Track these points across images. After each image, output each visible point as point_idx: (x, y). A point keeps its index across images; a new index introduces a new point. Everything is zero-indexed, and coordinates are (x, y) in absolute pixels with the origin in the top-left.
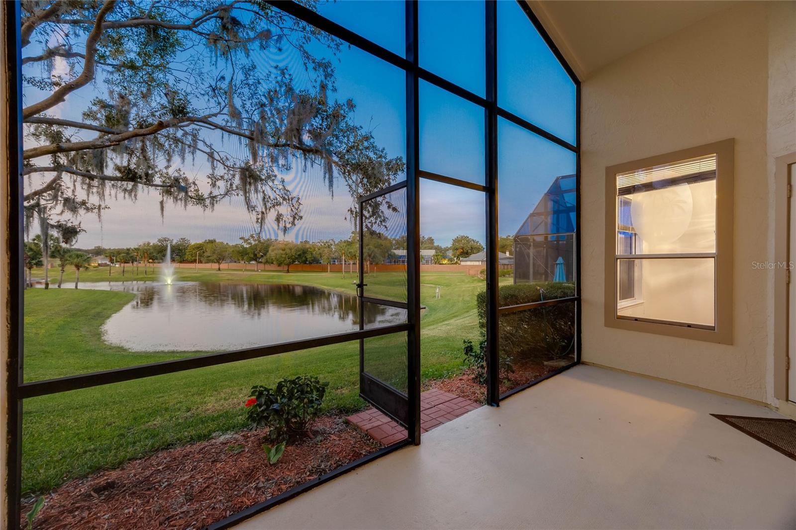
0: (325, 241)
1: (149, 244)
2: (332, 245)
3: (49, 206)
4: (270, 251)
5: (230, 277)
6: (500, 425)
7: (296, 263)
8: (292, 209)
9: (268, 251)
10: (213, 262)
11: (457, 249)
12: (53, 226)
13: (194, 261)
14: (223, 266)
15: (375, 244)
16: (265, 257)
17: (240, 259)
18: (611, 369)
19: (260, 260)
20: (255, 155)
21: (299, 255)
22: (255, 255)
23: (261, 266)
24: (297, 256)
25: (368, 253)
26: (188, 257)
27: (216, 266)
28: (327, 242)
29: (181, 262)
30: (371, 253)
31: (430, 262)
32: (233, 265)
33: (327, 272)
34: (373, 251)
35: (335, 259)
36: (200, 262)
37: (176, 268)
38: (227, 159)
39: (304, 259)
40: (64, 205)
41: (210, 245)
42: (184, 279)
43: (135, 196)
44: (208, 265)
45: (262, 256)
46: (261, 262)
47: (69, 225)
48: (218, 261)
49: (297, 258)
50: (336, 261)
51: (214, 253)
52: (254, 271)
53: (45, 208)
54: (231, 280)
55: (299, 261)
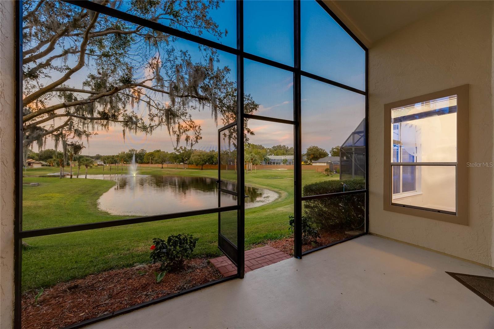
0: (224, 150)
1: (124, 152)
2: (228, 153)
3: (67, 134)
4: (191, 157)
5: (168, 172)
6: (297, 270)
7: (207, 164)
8: (195, 133)
9: (190, 157)
10: (159, 163)
11: (310, 155)
12: (69, 145)
13: (148, 163)
14: (165, 165)
15: (255, 152)
16: (188, 161)
17: (174, 161)
18: (388, 238)
19: (186, 162)
20: (173, 101)
21: (209, 159)
22: (183, 159)
23: (186, 166)
24: (207, 160)
25: (251, 158)
26: (145, 160)
27: (160, 166)
28: (225, 151)
29: (141, 163)
30: (253, 158)
31: (292, 163)
32: (170, 165)
33: (226, 169)
34: (254, 156)
35: (231, 161)
36: (152, 163)
37: (138, 167)
38: (159, 104)
39: (211, 161)
40: (75, 133)
41: (157, 153)
42: (143, 173)
43: (108, 128)
44: (156, 165)
45: (187, 160)
46: (186, 163)
47: (77, 144)
48: (162, 162)
49: (207, 161)
50: (231, 163)
51: (159, 158)
52: (182, 169)
53: (65, 135)
54: (169, 174)
55: (209, 163)
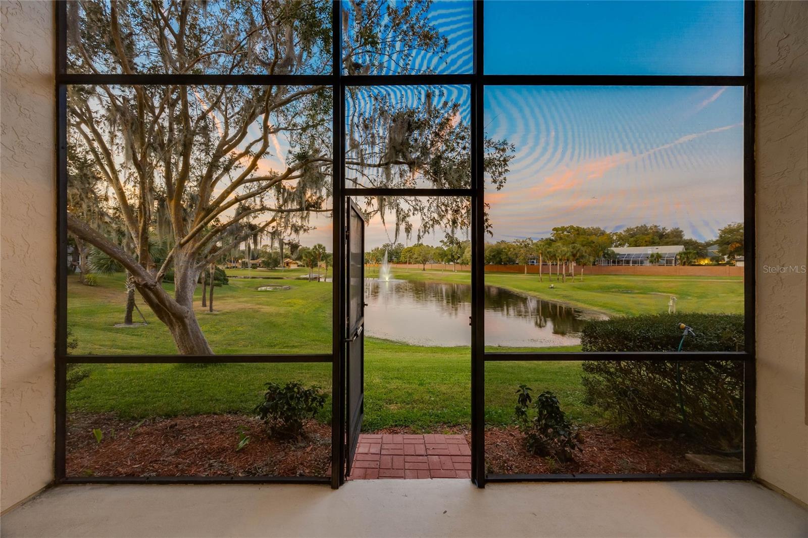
0: (521, 241)
1: (378, 248)
2: (528, 244)
3: (283, 231)
5: (431, 277)
7: (491, 263)
9: (464, 253)
10: (419, 263)
11: (728, 243)
13: (405, 263)
14: (428, 266)
15: (583, 241)
16: (461, 259)
17: (440, 260)
19: (458, 261)
21: (494, 256)
22: (453, 256)
23: (458, 267)
24: (491, 257)
25: (572, 252)
26: (402, 259)
27: (421, 266)
28: (523, 242)
29: (398, 263)
30: (577, 253)
31: (674, 262)
32: (436, 266)
33: (524, 273)
34: (579, 250)
35: (534, 259)
36: (410, 263)
37: (391, 268)
38: (375, 180)
39: (498, 259)
41: (417, 249)
42: (398, 277)
44: (416, 266)
45: (459, 257)
46: (458, 263)
48: (424, 261)
49: (491, 259)
50: (535, 261)
51: (420, 255)
52: (451, 271)
54: (432, 279)
55: (493, 262)
